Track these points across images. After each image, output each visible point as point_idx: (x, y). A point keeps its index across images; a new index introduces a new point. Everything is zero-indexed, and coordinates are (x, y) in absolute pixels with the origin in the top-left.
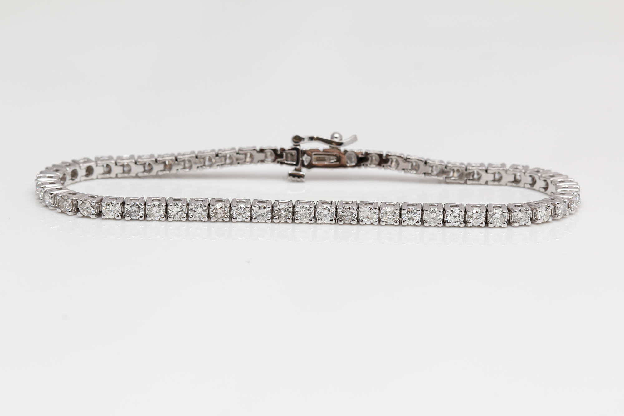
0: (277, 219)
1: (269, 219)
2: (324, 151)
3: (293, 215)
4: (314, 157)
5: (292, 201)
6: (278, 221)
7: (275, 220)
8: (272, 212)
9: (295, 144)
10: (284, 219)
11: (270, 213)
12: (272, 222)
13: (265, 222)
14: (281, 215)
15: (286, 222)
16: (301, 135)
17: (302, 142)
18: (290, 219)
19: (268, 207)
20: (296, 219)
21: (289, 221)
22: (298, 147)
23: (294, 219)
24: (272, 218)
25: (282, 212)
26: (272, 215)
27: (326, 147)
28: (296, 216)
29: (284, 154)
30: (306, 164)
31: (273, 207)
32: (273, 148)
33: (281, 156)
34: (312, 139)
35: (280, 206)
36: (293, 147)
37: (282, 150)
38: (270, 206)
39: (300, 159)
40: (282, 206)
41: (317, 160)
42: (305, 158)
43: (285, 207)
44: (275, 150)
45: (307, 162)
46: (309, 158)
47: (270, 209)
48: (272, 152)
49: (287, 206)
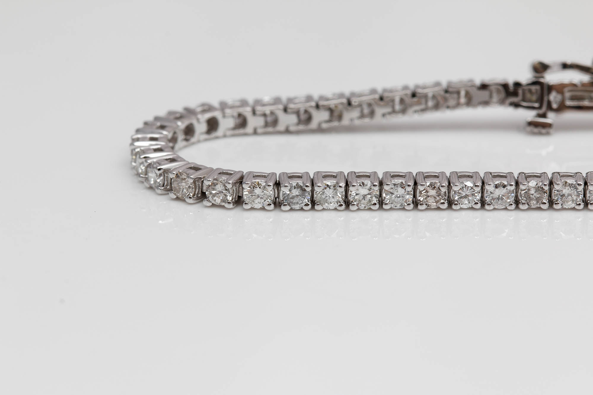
0: (524, 204)
1: (512, 204)
2: (583, 85)
3: (550, 196)
4: (568, 95)
5: (545, 173)
6: (526, 207)
7: (521, 206)
8: (516, 193)
9: (538, 75)
10: (535, 202)
11: (513, 195)
12: (517, 207)
13: (506, 209)
14: (530, 197)
15: (539, 209)
16: (546, 60)
17: (549, 71)
18: (545, 203)
19: (510, 185)
20: (555, 204)
21: (543, 206)
22: (542, 80)
23: (551, 203)
24: (517, 202)
25: (532, 191)
26: (516, 196)
27: (585, 78)
28: (554, 198)
29: (520, 92)
30: (555, 106)
31: (517, 184)
32: (503, 82)
33: (515, 94)
34: (565, 66)
35: (529, 182)
36: (534, 80)
37: (517, 85)
38: (513, 184)
39: (546, 99)
40: (533, 183)
41: (573, 98)
42: (554, 97)
43: (537, 184)
44: (505, 86)
45: (556, 103)
46: (559, 97)
47: (513, 188)
48: (501, 88)
49: (541, 184)
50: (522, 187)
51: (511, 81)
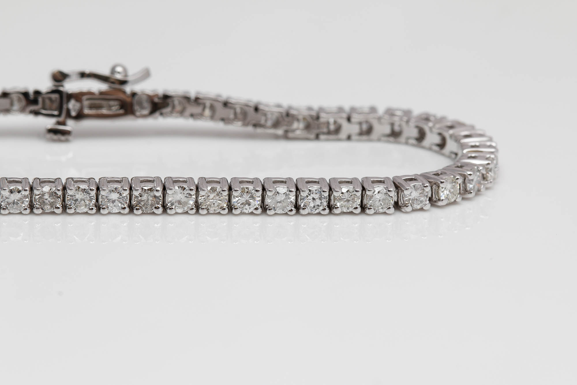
0: (39, 208)
1: (26, 209)
2: (101, 93)
3: (64, 200)
4: (86, 103)
5: (59, 178)
6: (40, 211)
7: (35, 211)
8: (31, 198)
9: (57, 84)
10: (49, 207)
11: (27, 199)
12: (32, 212)
13: (21, 213)
14: (44, 202)
15: (53, 213)
16: (65, 70)
17: (67, 80)
18: (59, 208)
19: (25, 190)
20: (69, 208)
21: (56, 211)
22: (61, 89)
23: (65, 207)
24: (32, 207)
25: (46, 196)
26: (31, 201)
27: (103, 87)
28: (68, 202)
29: (40, 100)
30: (73, 114)
31: (31, 189)
32: (23, 90)
33: (35, 102)
34: (83, 75)
35: (43, 187)
36: (54, 88)
37: (37, 93)
38: (27, 189)
39: (65, 107)
40: (46, 189)
41: (91, 107)
42: (73, 106)
43: (51, 189)
44: (26, 94)
45: (75, 111)
46: (78, 105)
47: (28, 193)
48: (22, 96)
49: (54, 189)
50: (36, 192)
51: (31, 90)
